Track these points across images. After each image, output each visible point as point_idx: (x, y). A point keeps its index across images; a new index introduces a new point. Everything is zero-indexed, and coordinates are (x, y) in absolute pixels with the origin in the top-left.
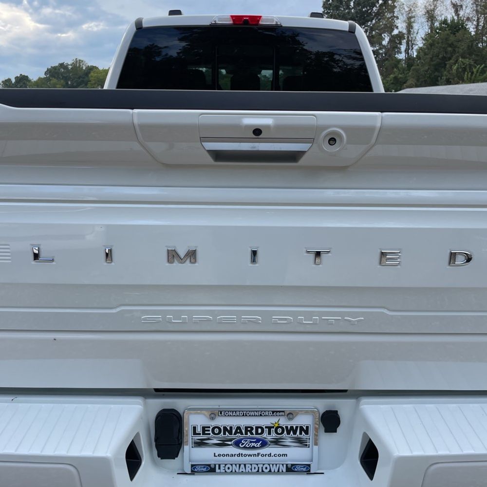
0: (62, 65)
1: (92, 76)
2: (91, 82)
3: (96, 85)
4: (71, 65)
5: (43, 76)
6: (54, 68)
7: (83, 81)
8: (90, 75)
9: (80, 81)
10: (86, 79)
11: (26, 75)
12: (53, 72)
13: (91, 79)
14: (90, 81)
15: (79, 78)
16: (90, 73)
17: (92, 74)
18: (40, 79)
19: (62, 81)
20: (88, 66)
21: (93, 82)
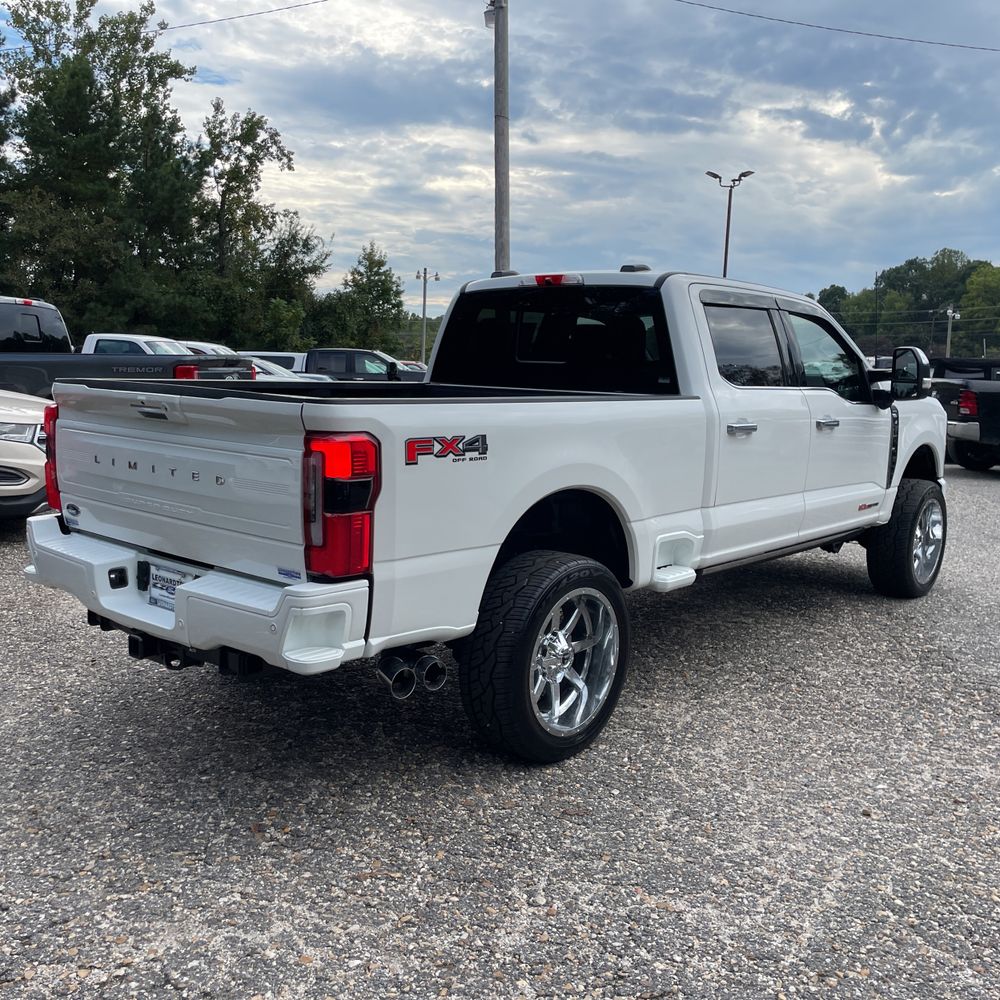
0: (912, 264)
1: (972, 283)
2: (970, 294)
3: (980, 300)
4: (932, 263)
5: (871, 286)
6: (897, 270)
7: (953, 293)
8: (968, 281)
9: (946, 291)
10: (960, 287)
11: (841, 286)
12: (892, 280)
13: (969, 287)
14: (967, 293)
15: (945, 287)
16: (969, 275)
17: (974, 277)
18: (865, 292)
19: (909, 295)
20: (969, 261)
21: (974, 294)
